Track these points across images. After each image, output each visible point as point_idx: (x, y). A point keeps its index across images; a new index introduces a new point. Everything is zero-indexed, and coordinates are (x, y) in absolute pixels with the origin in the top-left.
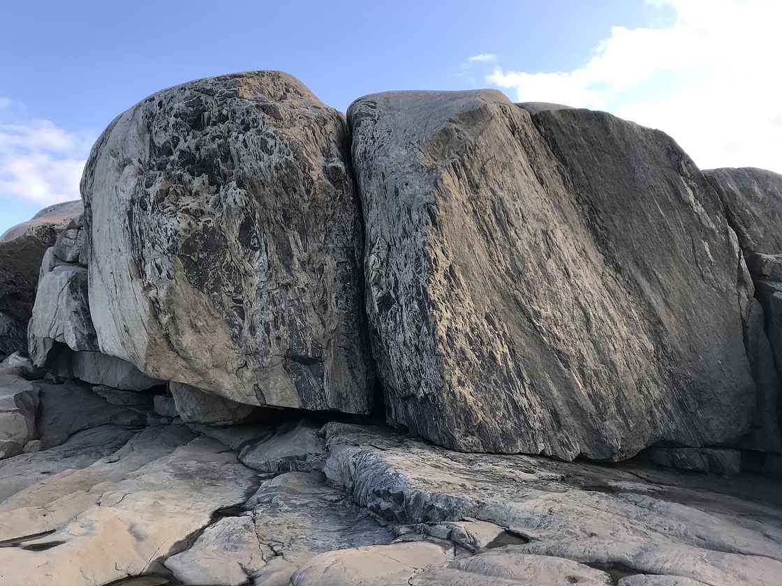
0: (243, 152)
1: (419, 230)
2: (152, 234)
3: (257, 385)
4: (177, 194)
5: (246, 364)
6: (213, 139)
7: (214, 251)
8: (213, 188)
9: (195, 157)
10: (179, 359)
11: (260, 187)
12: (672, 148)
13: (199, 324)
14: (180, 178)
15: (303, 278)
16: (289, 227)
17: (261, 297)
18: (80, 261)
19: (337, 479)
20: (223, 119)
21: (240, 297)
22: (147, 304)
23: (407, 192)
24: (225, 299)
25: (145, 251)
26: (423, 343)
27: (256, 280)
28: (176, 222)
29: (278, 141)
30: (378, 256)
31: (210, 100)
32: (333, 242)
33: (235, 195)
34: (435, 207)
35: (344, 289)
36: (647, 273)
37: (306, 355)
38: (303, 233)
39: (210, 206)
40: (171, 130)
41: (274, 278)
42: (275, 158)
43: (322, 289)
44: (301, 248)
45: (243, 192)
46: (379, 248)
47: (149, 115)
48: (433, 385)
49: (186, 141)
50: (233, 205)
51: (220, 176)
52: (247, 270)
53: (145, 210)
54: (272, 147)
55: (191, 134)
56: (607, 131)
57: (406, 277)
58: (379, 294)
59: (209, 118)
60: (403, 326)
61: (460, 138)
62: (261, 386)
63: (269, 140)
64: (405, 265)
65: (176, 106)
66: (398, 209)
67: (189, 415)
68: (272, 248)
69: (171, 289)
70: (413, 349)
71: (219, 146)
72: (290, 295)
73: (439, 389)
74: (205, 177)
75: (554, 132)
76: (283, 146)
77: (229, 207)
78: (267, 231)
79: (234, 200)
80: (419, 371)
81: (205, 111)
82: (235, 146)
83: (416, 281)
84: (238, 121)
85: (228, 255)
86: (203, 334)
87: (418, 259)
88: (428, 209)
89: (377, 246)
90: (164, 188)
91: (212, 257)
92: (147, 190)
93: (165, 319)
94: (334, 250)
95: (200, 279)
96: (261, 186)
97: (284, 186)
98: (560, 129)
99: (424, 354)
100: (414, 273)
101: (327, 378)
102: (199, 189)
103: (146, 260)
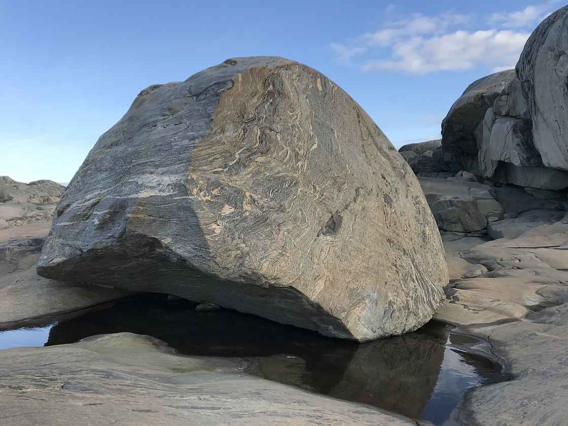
18: (511, 114)
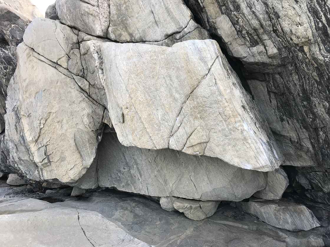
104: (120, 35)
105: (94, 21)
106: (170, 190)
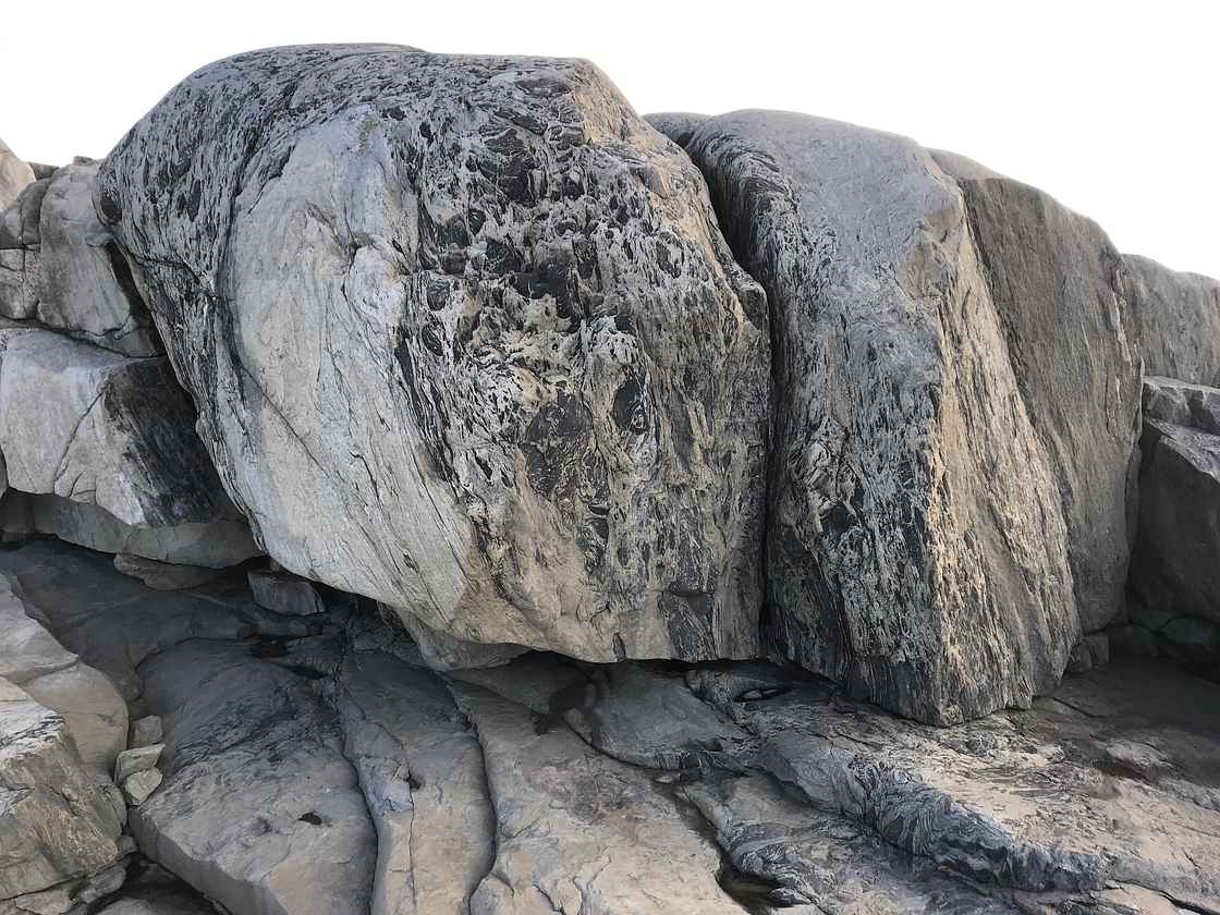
0: (625, 264)
1: (913, 423)
2: (463, 403)
3: (617, 634)
4: (493, 326)
5: (607, 607)
6: (561, 229)
7: (572, 436)
8: (565, 323)
9: (522, 257)
10: (511, 608)
11: (651, 330)
12: (1107, 248)
13: (548, 554)
14: (498, 297)
15: (706, 475)
16: (690, 395)
17: (638, 505)
19: (830, 799)
20: (574, 191)
21: (604, 505)
22: (466, 530)
23: (896, 359)
24: (580, 507)
25: (452, 434)
26: (909, 589)
27: (635, 480)
28: (514, 389)
29: (687, 251)
30: (827, 446)
31: (537, 142)
32: (743, 414)
33: (612, 344)
34: (939, 390)
35: (751, 484)
36: (1060, 423)
37: (700, 589)
38: (709, 404)
39: (561, 355)
40: (464, 196)
41: (661, 475)
42: (685, 284)
43: (726, 489)
44: (706, 429)
45: (630, 339)
46: (827, 434)
47: (406, 152)
48: (921, 647)
49: (501, 224)
50: (609, 360)
51: (578, 302)
52: (621, 462)
53: (439, 352)
54: (677, 262)
55: (509, 210)
56: (1040, 218)
57: (883, 487)
58: (826, 506)
59: (545, 184)
60: (876, 562)
61: (939, 262)
62: (624, 636)
63: (671, 247)
64: (880, 469)
65: (465, 143)
66: (872, 381)
67: (452, 660)
68: (666, 430)
69: (512, 504)
70: (892, 596)
71: (575, 246)
72: (685, 502)
73: (930, 654)
74: (550, 301)
75: (978, 213)
76: (695, 262)
77: (599, 362)
78: (658, 402)
79: (612, 351)
80: (899, 628)
81: (532, 167)
82: (609, 253)
83: (905, 500)
84: (605, 200)
85: (592, 440)
86: (551, 568)
87: (905, 465)
88: (930, 393)
89: (822, 429)
90: (470, 314)
91: (569, 445)
92: (436, 313)
93: (498, 552)
94: (744, 426)
95: (547, 481)
96: (655, 328)
97: (695, 332)
98: (986, 210)
99: (910, 604)
100: (897, 486)
101: (718, 617)
102: (536, 321)
103: (455, 449)
104: (52, 317)
105: (12, 296)
106: (124, 545)
